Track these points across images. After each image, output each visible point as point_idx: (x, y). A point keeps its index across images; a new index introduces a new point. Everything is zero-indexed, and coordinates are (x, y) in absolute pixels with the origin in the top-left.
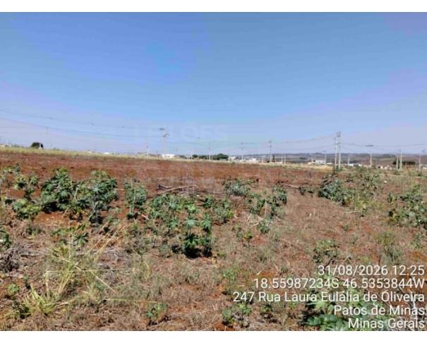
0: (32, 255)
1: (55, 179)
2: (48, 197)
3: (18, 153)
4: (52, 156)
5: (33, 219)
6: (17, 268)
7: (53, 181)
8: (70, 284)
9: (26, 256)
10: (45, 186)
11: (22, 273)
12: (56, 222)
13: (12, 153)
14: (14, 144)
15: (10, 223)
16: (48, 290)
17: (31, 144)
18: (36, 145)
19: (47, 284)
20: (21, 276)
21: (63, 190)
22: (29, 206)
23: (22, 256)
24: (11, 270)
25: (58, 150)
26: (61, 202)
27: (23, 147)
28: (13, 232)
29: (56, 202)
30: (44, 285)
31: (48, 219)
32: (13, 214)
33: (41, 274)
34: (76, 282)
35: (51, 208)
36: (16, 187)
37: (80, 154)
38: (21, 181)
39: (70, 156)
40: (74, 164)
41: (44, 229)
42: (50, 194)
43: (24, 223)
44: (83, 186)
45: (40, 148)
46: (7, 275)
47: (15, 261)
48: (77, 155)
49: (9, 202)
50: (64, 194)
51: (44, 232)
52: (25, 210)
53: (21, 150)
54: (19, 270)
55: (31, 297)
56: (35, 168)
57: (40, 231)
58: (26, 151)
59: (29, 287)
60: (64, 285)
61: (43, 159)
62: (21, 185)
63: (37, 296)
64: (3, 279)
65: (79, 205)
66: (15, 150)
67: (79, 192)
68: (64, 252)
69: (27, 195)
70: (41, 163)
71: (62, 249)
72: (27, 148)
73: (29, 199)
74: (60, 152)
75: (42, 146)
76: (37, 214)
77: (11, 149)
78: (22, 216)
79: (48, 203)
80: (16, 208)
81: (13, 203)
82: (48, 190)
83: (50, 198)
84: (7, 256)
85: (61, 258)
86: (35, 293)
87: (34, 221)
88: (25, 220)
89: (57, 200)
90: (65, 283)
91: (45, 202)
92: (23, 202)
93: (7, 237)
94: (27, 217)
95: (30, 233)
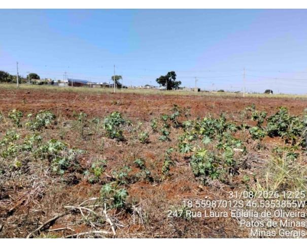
0: (259, 162)
1: (277, 114)
2: (272, 127)
3: (256, 98)
4: (278, 98)
5: (261, 140)
6: (250, 168)
7: (276, 116)
8: (282, 184)
9: (256, 162)
10: (271, 119)
11: (253, 172)
12: (276, 143)
13: (252, 98)
14: (253, 92)
15: (247, 141)
16: (267, 185)
17: (264, 91)
18: (267, 92)
19: (267, 181)
20: (252, 173)
21: (283, 122)
22: (259, 131)
23: (253, 162)
24: (246, 168)
25: (283, 94)
26: (281, 130)
27: (259, 94)
28: (249, 147)
29: (277, 130)
30: (265, 182)
31: (271, 141)
32: (250, 136)
33: (264, 174)
34: (287, 184)
35: (274, 134)
36: (252, 119)
37: (300, 97)
38: (255, 115)
39: (292, 98)
40: (295, 104)
41: (268, 147)
42: (274, 124)
43: (256, 142)
44: (297, 119)
45: (271, 93)
46: (244, 171)
47: (249, 164)
48: (297, 98)
49: (247, 128)
50: (283, 125)
51: (268, 149)
52: (256, 134)
53: (257, 96)
54: (251, 170)
55: (256, 187)
56: (266, 107)
57: (265, 148)
58: (261, 96)
59: (256, 181)
60: (278, 184)
61: (272, 101)
62: (255, 118)
63: (260, 187)
64: (242, 172)
65: (293, 132)
66: (254, 95)
67: (294, 123)
68: (280, 163)
69: (259, 124)
70: (270, 104)
71: (278, 161)
72: (262, 94)
73: (260, 127)
74: (284, 96)
75: (272, 92)
76: (264, 136)
77: (252, 95)
78: (255, 137)
79: (272, 131)
80: (251, 132)
81: (250, 129)
82: (272, 122)
83: (274, 127)
84: (244, 160)
85: (278, 167)
86: (259, 185)
87: (262, 141)
88: (256, 140)
89: (278, 129)
90: (279, 183)
91: (270, 130)
92: (256, 128)
93: (245, 148)
94: (258, 138)
95: (259, 149)
